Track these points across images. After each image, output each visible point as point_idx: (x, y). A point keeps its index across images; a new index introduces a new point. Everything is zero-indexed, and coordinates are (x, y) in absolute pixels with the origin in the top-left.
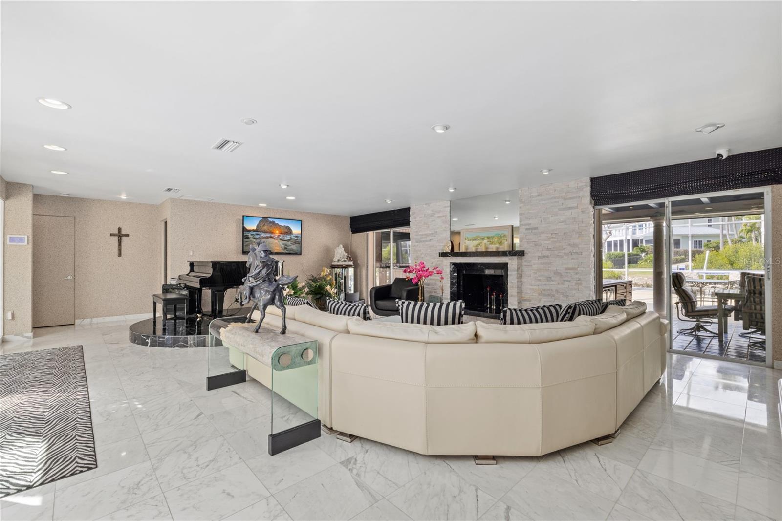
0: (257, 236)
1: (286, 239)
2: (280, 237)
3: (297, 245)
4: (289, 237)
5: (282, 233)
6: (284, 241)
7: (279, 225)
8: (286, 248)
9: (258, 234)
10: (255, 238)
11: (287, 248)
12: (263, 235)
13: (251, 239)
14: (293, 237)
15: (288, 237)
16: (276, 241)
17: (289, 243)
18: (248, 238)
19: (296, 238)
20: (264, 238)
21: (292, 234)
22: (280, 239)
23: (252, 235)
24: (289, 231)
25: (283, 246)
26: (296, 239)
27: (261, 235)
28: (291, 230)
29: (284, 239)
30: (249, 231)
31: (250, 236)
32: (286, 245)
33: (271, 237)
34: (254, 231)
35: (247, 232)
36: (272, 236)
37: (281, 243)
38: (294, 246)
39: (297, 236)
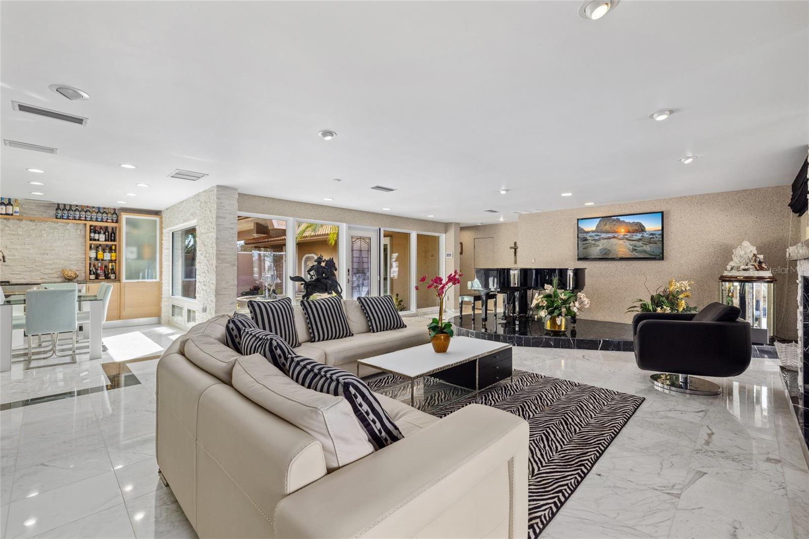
0: (597, 238)
1: (635, 238)
2: (627, 237)
4: (641, 235)
5: (629, 232)
6: (633, 240)
7: (627, 222)
9: (597, 235)
10: (594, 240)
11: (636, 250)
12: (604, 235)
13: (590, 241)
14: (648, 235)
15: (639, 236)
16: (621, 242)
17: (640, 243)
18: (586, 240)
19: (651, 236)
20: (605, 239)
21: (645, 232)
22: (627, 239)
23: (590, 236)
24: (641, 229)
25: (631, 247)
26: (651, 238)
27: (602, 236)
28: (643, 226)
29: (632, 238)
30: (588, 232)
31: (588, 238)
32: (635, 246)
33: (614, 237)
34: (593, 232)
35: (585, 234)
36: (616, 236)
37: (627, 244)
38: (648, 246)
39: (652, 234)
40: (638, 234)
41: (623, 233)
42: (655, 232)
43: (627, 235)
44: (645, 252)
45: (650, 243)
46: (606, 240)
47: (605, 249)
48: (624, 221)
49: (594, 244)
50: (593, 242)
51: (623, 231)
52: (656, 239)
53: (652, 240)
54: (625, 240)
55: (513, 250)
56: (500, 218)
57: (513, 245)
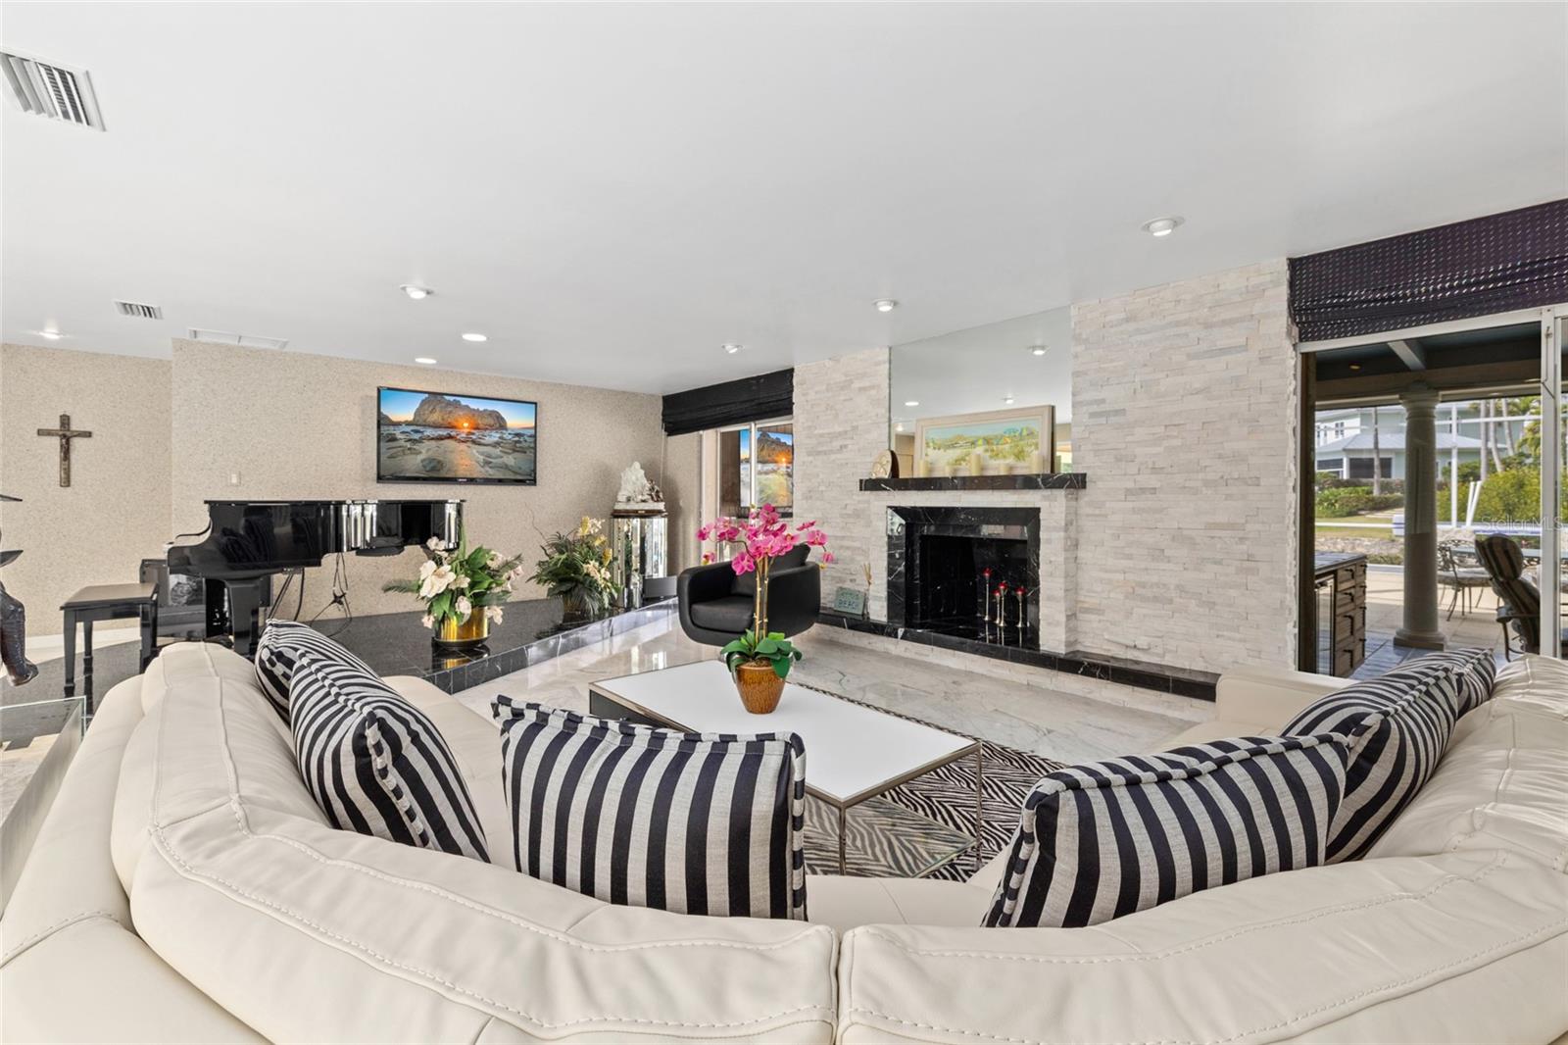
0: (416, 436)
1: (488, 440)
2: (474, 437)
3: (517, 455)
4: (498, 435)
5: (478, 428)
6: (484, 445)
7: (474, 410)
8: (487, 463)
9: (417, 432)
10: (410, 440)
11: (491, 462)
12: (429, 432)
13: (402, 443)
14: (510, 437)
15: (495, 437)
16: (463, 446)
17: (497, 451)
18: (393, 439)
19: (517, 439)
20: (432, 439)
21: (506, 429)
22: (474, 442)
23: (403, 433)
24: (500, 424)
25: (482, 457)
26: (516, 442)
27: (425, 434)
28: (502, 419)
29: (482, 441)
30: (398, 424)
31: (399, 436)
32: (489, 456)
33: (450, 437)
34: (408, 424)
35: (392, 428)
36: (452, 434)
37: (474, 451)
38: (510, 457)
39: (517, 435)
40: (493, 433)
41: (468, 430)
42: (522, 432)
43: (473, 434)
44: (506, 467)
45: (514, 451)
46: (433, 443)
47: (431, 460)
48: (467, 406)
49: (409, 449)
50: (408, 445)
51: (466, 425)
52: (524, 445)
53: (518, 445)
54: (469, 444)
55: (55, 442)
56: (41, 328)
57: (56, 425)
